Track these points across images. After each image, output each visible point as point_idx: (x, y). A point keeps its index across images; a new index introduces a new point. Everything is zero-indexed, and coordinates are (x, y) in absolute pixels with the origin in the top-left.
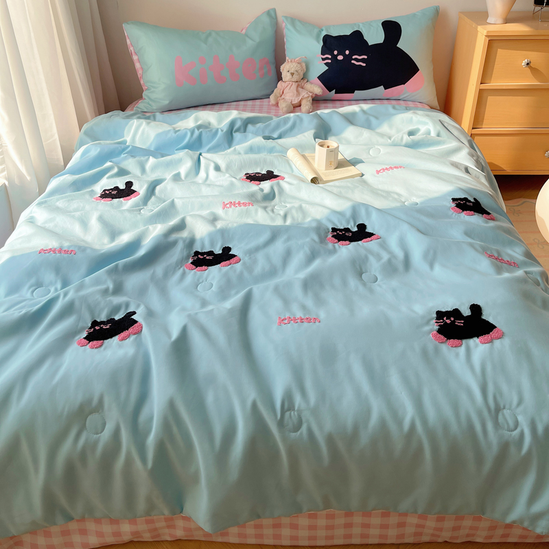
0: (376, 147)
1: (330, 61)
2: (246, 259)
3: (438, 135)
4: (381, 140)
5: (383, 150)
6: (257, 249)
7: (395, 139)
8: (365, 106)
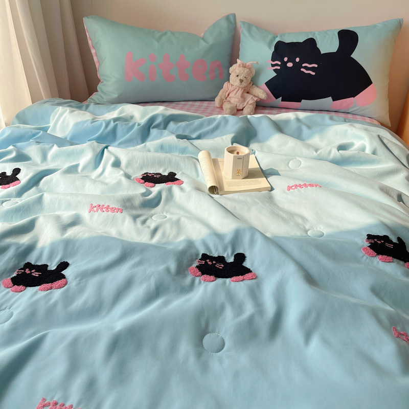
0: (298, 158)
1: (279, 68)
2: (74, 283)
3: (374, 153)
4: (305, 151)
5: (304, 163)
6: (95, 271)
7: (321, 153)
8: (302, 115)
